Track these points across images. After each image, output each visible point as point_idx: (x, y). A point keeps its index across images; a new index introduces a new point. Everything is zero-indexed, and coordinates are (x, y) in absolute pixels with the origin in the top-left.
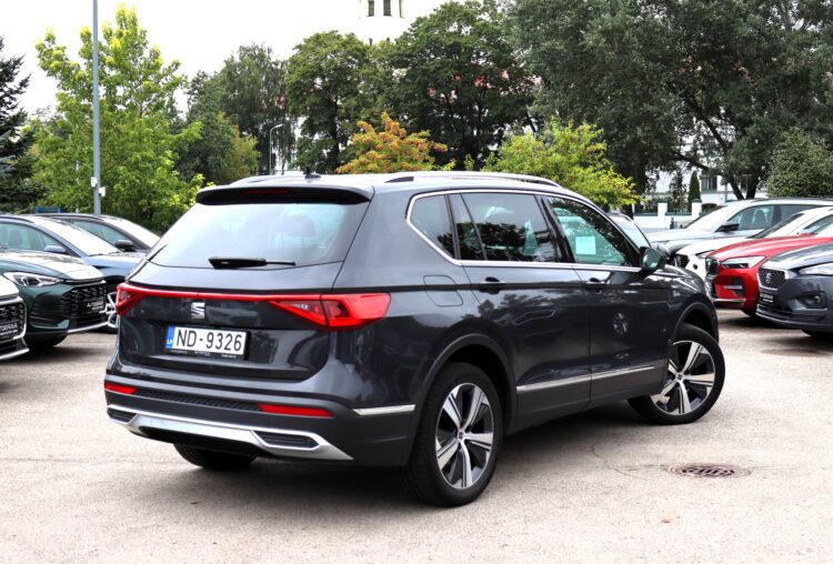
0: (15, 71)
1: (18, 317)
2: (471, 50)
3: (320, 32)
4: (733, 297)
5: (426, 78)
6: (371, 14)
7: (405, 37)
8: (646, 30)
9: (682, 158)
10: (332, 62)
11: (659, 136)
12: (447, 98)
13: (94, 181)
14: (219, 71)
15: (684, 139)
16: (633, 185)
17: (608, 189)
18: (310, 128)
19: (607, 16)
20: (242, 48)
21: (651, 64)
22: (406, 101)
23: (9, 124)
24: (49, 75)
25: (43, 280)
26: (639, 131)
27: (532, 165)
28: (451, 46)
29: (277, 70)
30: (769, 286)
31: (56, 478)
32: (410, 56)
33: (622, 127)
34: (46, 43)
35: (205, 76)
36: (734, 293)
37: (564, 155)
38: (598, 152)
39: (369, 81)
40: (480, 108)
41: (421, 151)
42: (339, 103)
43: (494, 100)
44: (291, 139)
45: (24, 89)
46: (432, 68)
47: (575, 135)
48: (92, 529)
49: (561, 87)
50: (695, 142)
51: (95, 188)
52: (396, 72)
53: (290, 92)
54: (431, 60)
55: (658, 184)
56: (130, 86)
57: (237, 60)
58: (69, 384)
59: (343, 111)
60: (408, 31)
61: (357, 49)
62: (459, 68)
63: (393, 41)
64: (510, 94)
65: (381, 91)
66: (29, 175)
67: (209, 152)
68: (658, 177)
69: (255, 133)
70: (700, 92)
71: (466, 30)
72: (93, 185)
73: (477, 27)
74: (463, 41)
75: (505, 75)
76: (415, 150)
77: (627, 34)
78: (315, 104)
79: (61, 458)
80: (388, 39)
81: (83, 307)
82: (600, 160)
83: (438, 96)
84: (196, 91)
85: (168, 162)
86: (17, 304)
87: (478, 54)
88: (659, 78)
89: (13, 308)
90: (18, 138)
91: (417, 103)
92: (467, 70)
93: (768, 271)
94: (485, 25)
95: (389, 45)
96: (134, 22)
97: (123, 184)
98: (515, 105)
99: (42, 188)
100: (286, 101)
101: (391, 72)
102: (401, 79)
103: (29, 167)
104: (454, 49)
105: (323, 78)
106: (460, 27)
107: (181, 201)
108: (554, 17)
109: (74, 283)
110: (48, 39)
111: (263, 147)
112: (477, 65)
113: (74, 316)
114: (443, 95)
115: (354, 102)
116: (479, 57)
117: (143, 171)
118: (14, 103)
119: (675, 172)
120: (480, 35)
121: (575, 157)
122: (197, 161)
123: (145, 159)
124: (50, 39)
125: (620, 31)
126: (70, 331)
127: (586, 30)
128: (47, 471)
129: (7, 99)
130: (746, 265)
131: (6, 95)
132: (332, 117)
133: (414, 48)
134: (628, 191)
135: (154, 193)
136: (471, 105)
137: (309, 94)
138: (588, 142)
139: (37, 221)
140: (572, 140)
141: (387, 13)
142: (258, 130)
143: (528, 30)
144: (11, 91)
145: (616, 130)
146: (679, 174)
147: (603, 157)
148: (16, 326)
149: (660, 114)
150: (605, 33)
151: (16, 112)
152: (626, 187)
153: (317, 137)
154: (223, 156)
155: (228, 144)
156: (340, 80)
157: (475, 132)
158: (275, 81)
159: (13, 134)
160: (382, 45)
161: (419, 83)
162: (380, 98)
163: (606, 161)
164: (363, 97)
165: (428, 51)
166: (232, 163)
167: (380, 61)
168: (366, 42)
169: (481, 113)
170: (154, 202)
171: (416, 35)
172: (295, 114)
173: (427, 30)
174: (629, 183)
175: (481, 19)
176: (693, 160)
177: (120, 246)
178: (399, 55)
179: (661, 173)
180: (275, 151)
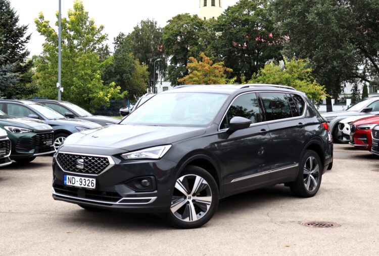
0: (24, 32)
1: (6, 147)
2: (254, 22)
3: (181, 14)
4: (362, 144)
5: (231, 36)
6: (205, 5)
7: (222, 16)
8: (339, 13)
9: (357, 76)
10: (186, 28)
11: (346, 65)
12: (242, 46)
13: (58, 85)
14: (131, 32)
15: (358, 67)
16: (325, 89)
17: (312, 91)
18: (175, 61)
19: (319, 6)
20: (142, 22)
21: (341, 30)
22: (221, 48)
23: (21, 57)
24: (41, 34)
25: (22, 130)
26: (335, 63)
27: (274, 79)
28: (244, 21)
29: (159, 32)
30: (376, 138)
31: (9, 220)
32: (223, 25)
33: (326, 61)
34: (39, 20)
35: (123, 35)
36: (363, 142)
37: (290, 74)
38: (307, 73)
39: (203, 38)
40: (258, 52)
41: (220, 72)
42: (189, 49)
43: (265, 47)
44: (165, 66)
45: (28, 41)
46: (235, 31)
47: (296, 64)
48: (16, 243)
49: (296, 41)
50: (364, 68)
51: (58, 88)
52: (217, 34)
53: (165, 43)
54: (234, 28)
55: (345, 89)
56: (81, 39)
57: (140, 27)
58: (31, 179)
59: (191, 53)
60: (223, 13)
61: (198, 22)
62: (247, 32)
63: (216, 19)
64: (273, 45)
65: (209, 43)
66: (30, 82)
67: (124, 72)
68: (345, 86)
69: (148, 63)
70: (367, 43)
71: (252, 13)
72: (58, 86)
73: (257, 11)
74: (250, 18)
75: (271, 35)
76: (217, 71)
77: (329, 15)
78: (177, 49)
79: (14, 211)
80: (213, 18)
81: (41, 144)
82: (308, 77)
83: (237, 45)
84: (119, 42)
85: (98, 76)
86: (6, 141)
87: (257, 24)
88: (345, 37)
89: (4, 142)
90: (24, 64)
91: (227, 49)
92: (252, 33)
93: (376, 130)
94: (261, 10)
95: (213, 20)
96: (82, 8)
97: (76, 87)
98: (275, 50)
99: (35, 88)
100: (163, 48)
101: (215, 34)
102: (219, 37)
103: (30, 78)
104: (246, 22)
105: (181, 36)
106: (249, 11)
107: (103, 95)
108: (293, 6)
109: (38, 132)
110: (41, 18)
111: (151, 70)
112: (256, 30)
113: (37, 147)
114: (240, 45)
115: (196, 49)
116: (258, 26)
117: (85, 80)
118: (23, 47)
119: (354, 83)
120: (258, 15)
121: (296, 75)
122: (118, 77)
123: (86, 74)
124: (42, 17)
125: (325, 13)
126: (35, 155)
127: (309, 13)
128: (6, 217)
129: (20, 45)
130: (369, 128)
131: (20, 43)
132: (185, 56)
133: (226, 22)
134: (322, 92)
135: (91, 91)
136: (254, 50)
137: (174, 44)
138: (302, 68)
139: (26, 103)
140: (294, 66)
141: (213, 5)
142: (149, 62)
143: (280, 13)
144: (22, 42)
145: (323, 63)
146: (356, 85)
147: (310, 75)
148: (5, 151)
149: (345, 54)
150: (318, 14)
151: (24, 51)
152: (322, 90)
153: (178, 65)
154: (131, 74)
155: (133, 68)
156: (190, 38)
157: (256, 63)
158: (158, 38)
159: (22, 62)
160: (210, 20)
161: (228, 39)
162: (209, 47)
163: (312, 77)
164: (200, 46)
165: (233, 23)
166: (136, 78)
167: (209, 28)
168: (203, 19)
169: (258, 54)
170: (90, 95)
171: (227, 15)
172: (168, 54)
173: (232, 13)
174: (323, 89)
175: (259, 8)
176: (363, 78)
177: (66, 116)
178: (219, 25)
179: (346, 84)
180: (158, 72)
